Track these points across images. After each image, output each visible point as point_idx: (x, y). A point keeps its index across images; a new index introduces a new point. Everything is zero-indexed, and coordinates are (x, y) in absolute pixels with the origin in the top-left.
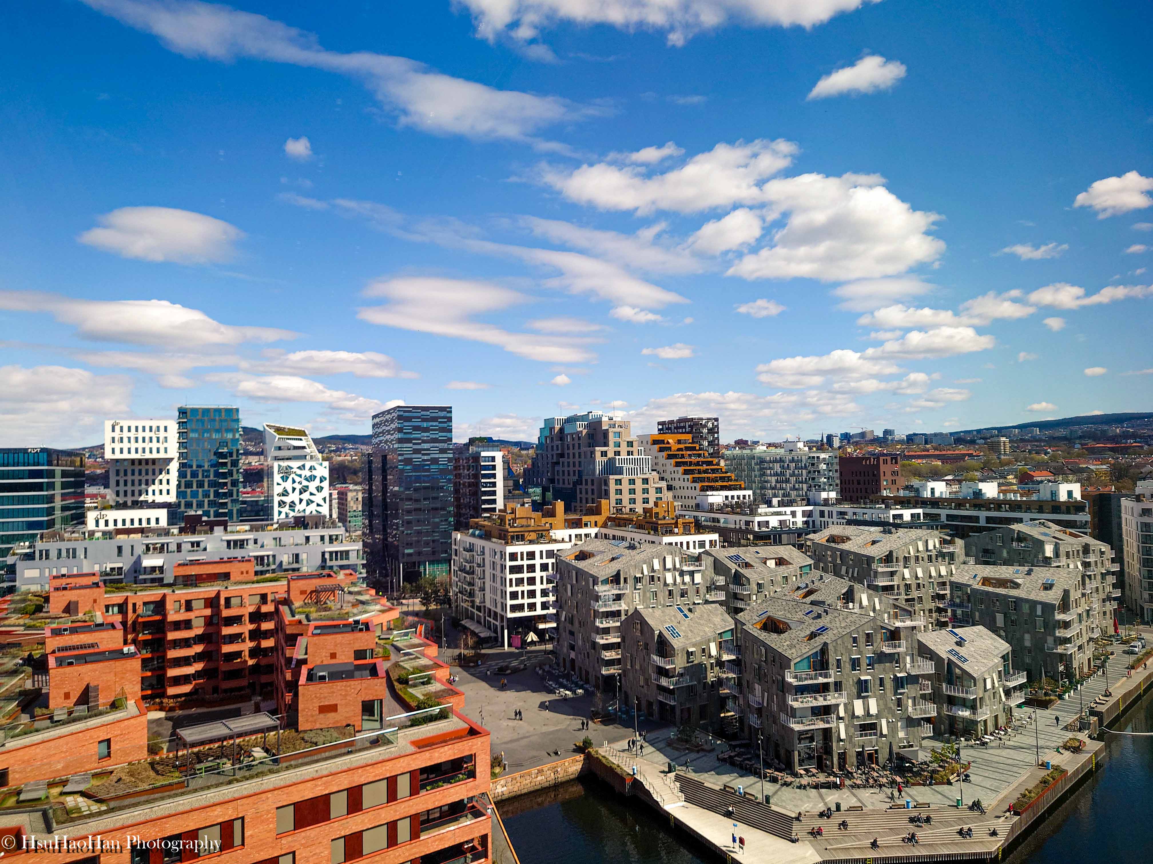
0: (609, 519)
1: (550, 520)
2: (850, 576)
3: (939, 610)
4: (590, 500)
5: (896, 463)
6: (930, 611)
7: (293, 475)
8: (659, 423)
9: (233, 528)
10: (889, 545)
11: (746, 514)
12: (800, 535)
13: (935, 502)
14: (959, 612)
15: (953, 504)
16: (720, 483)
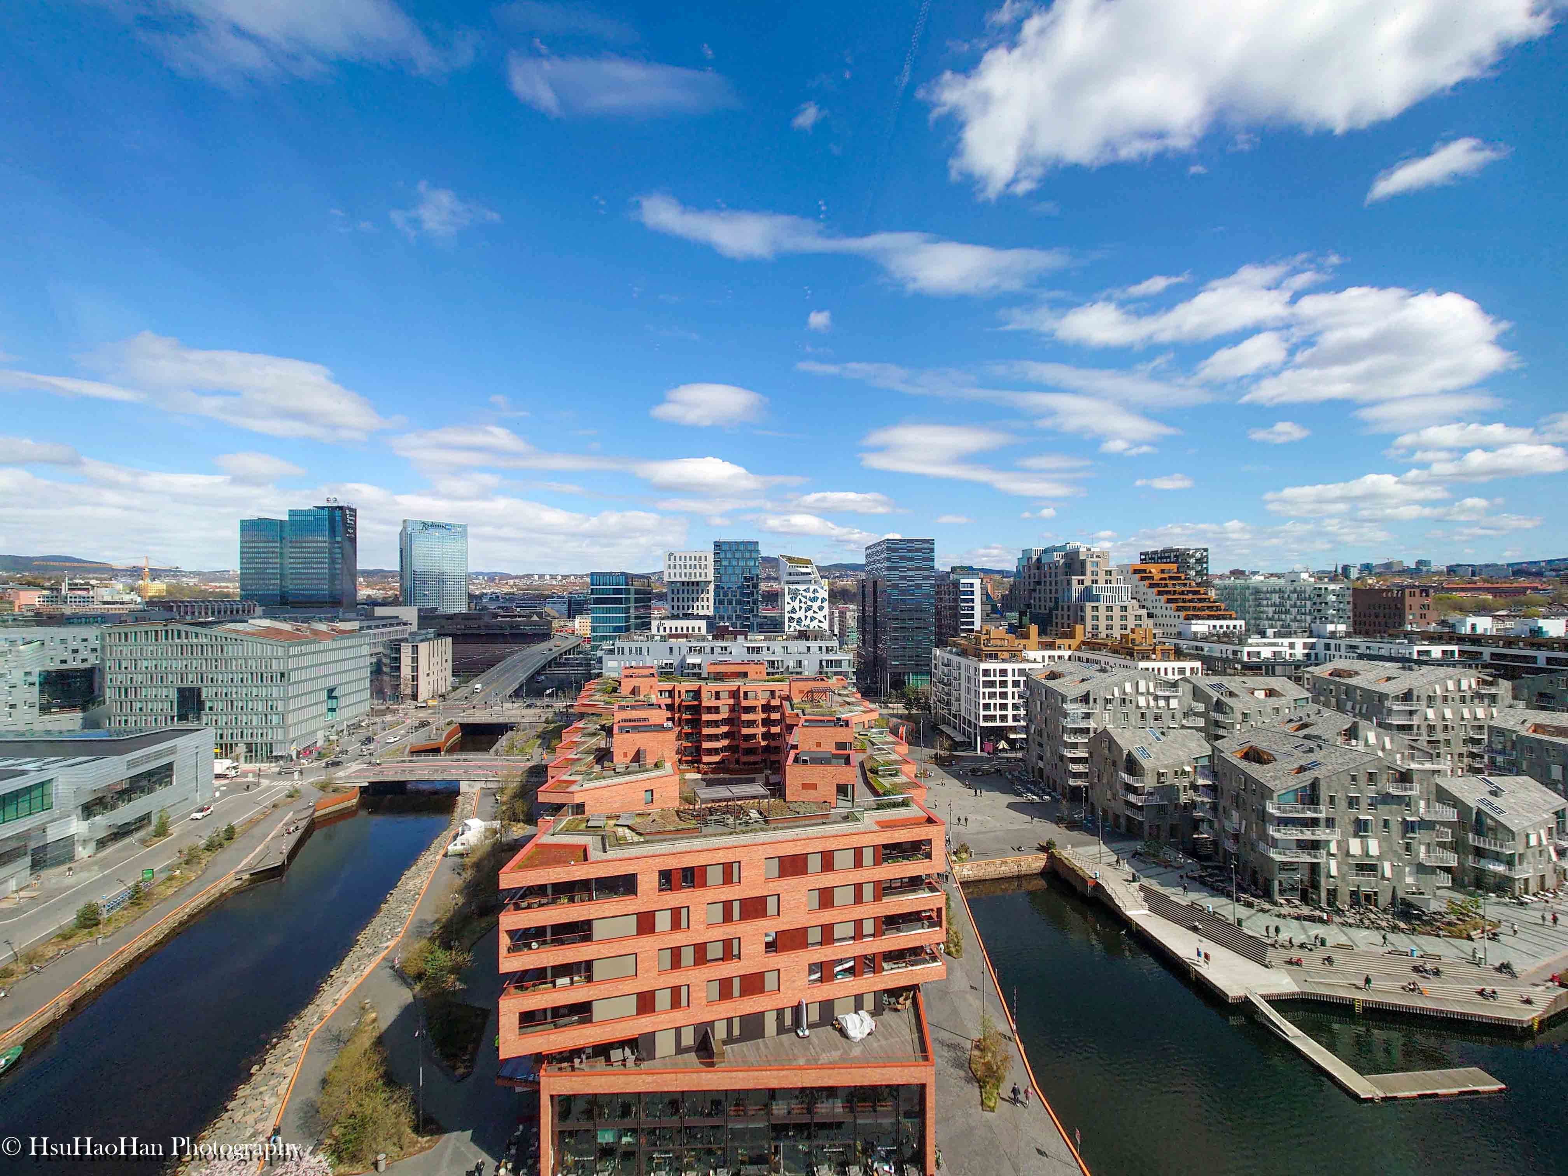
0: (1083, 643)
1: (1023, 642)
2: (1357, 711)
3: (1472, 755)
4: (1066, 625)
5: (1427, 595)
6: (1461, 755)
7: (800, 597)
8: (1141, 554)
9: (753, 638)
10: (1409, 682)
11: (1235, 644)
12: (1297, 668)
13: (1476, 639)
14: (1500, 759)
15: (1501, 643)
16: (1207, 613)
